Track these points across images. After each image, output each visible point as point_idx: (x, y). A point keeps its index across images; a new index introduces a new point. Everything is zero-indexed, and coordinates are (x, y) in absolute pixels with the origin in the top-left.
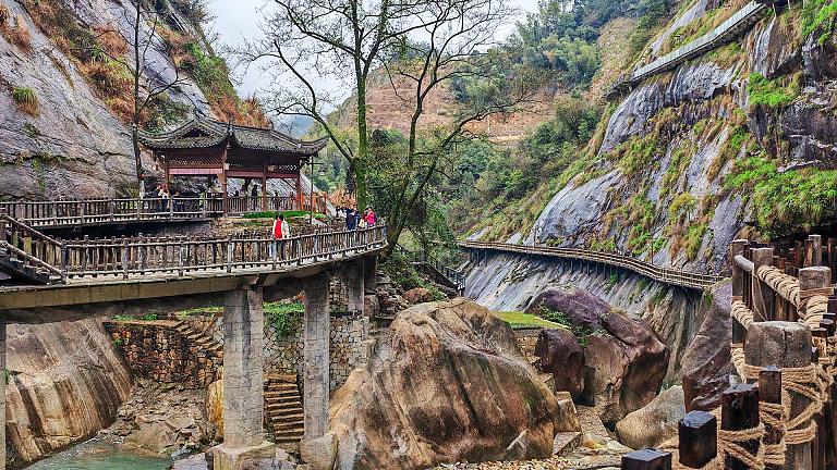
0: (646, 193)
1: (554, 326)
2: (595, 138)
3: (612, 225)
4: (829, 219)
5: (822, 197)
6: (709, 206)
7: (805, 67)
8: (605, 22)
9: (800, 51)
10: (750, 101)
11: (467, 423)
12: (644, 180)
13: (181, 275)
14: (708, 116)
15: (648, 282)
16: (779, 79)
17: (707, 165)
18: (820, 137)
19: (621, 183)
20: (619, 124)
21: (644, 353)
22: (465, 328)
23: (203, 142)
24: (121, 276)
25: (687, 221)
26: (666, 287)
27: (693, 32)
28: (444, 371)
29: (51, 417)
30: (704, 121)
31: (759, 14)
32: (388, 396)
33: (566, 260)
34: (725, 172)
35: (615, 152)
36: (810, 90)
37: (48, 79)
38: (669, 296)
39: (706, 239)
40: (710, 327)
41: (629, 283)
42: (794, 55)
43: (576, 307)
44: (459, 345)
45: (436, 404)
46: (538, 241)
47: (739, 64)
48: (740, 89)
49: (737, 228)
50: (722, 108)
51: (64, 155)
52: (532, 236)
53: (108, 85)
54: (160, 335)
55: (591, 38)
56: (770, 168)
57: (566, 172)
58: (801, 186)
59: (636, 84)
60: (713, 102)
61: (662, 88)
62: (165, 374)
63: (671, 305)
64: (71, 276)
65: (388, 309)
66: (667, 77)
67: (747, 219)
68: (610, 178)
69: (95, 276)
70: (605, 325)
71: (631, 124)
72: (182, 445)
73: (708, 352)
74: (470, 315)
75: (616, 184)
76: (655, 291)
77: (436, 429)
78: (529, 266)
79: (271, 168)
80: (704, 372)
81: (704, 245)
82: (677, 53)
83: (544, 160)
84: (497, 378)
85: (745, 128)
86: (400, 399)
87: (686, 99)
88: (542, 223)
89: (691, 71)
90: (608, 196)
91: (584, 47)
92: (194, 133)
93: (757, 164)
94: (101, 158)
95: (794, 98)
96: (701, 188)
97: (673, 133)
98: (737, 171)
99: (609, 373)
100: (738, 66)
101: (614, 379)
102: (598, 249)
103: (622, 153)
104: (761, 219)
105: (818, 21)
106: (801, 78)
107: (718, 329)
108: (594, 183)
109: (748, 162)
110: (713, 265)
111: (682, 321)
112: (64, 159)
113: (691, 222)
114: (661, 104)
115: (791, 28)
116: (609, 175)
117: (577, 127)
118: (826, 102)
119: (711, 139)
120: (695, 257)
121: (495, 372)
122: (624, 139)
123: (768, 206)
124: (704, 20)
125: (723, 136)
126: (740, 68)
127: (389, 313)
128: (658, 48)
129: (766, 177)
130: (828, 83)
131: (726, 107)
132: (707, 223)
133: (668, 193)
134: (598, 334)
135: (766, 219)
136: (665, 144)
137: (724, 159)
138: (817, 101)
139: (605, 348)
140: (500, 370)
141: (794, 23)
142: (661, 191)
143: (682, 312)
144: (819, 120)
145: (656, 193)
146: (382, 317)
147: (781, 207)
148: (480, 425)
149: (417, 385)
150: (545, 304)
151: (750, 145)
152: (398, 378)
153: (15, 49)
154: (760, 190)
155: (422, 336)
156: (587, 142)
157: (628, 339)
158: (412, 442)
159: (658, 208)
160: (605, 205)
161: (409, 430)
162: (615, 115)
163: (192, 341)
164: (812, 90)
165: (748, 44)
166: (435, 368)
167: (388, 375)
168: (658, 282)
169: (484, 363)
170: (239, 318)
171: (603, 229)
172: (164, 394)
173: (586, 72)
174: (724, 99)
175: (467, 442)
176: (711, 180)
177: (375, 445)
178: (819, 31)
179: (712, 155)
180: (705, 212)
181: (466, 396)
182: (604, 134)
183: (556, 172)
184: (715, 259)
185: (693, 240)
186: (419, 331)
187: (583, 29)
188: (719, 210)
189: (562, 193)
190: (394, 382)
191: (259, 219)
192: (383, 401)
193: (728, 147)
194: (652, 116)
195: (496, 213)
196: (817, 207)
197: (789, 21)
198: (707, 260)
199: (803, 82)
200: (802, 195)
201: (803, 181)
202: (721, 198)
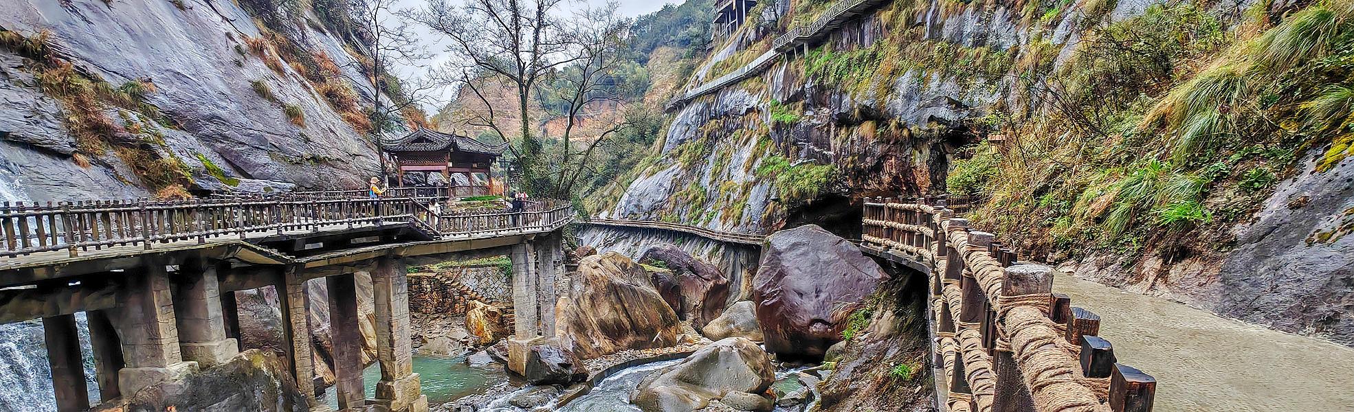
0: (699, 180)
1: (661, 270)
2: (658, 142)
3: (676, 203)
4: (822, 196)
5: (818, 182)
6: (747, 189)
7: (806, 98)
8: (653, 49)
9: (804, 87)
10: (771, 119)
11: (629, 327)
12: (697, 172)
13: (497, 234)
14: (742, 127)
15: (706, 241)
16: (790, 104)
17: (744, 161)
18: (816, 145)
19: (681, 174)
20: (678, 130)
21: (715, 284)
22: (618, 270)
23: (430, 147)
24: (467, 235)
25: (731, 200)
26: (720, 243)
27: (728, 66)
28: (612, 296)
29: (369, 337)
30: (739, 131)
31: (776, 59)
32: (583, 312)
33: (644, 229)
34: (756, 166)
35: (676, 151)
36: (809, 113)
37: (302, 97)
38: (722, 250)
39: (746, 211)
40: (770, 260)
41: (691, 243)
42: (799, 89)
43: (672, 257)
44: (618, 280)
45: (611, 317)
46: (622, 217)
47: (763, 92)
48: (764, 110)
49: (766, 203)
50: (752, 122)
51: (329, 157)
52: (616, 212)
53: (340, 102)
54: (425, 283)
55: (643, 62)
56: (786, 163)
57: (638, 166)
58: (805, 176)
59: (688, 102)
60: (745, 118)
61: (708, 106)
62: (430, 308)
63: (723, 255)
64: (443, 236)
65: (572, 260)
66: (712, 98)
67: (773, 197)
68: (673, 170)
69: (455, 235)
70: (691, 268)
71: (686, 132)
72: (464, 349)
73: (769, 275)
74: (620, 262)
75: (677, 175)
76: (711, 247)
77: (613, 331)
78: (616, 235)
79: (475, 165)
80: (768, 286)
81: (744, 215)
82: (718, 82)
83: (621, 157)
84: (642, 300)
85: (768, 137)
86: (590, 315)
87: (726, 114)
88: (624, 203)
89: (729, 95)
90: (672, 183)
91: (638, 69)
92: (420, 140)
93: (778, 161)
94: (351, 158)
95: (801, 117)
96: (740, 177)
97: (717, 138)
98: (765, 165)
99: (695, 298)
100: (762, 94)
101: (698, 302)
102: (667, 222)
103: (681, 152)
104: (782, 197)
105: (814, 69)
106: (804, 105)
107: (774, 261)
108: (661, 174)
109: (772, 160)
110: (752, 227)
111: (731, 266)
112: (329, 159)
113: (735, 200)
114: (708, 117)
115: (798, 72)
116: (672, 168)
117: (645, 133)
118: (820, 122)
119: (745, 143)
120: (739, 223)
121: (640, 296)
122: (682, 142)
123: (786, 189)
124: (736, 57)
125: (754, 141)
126: (763, 95)
127: (573, 262)
128: (703, 75)
129: (784, 170)
130: (820, 110)
131: (754, 122)
132: (746, 200)
133: (715, 180)
134: (687, 274)
135: (785, 197)
136: (711, 146)
137: (755, 158)
138: (814, 121)
139: (692, 283)
140: (643, 295)
141: (800, 68)
142: (710, 179)
143: (731, 259)
144: (815, 134)
145: (706, 181)
146: (571, 265)
147: (794, 189)
148: (635, 328)
149: (598, 305)
150: (653, 256)
151: (772, 148)
152: (587, 301)
153: (276, 74)
154: (781, 178)
155: (598, 275)
156: (652, 144)
157: (706, 276)
158: (601, 340)
159: (708, 191)
160: (670, 190)
161: (599, 333)
162: (675, 123)
163: (447, 285)
164: (811, 113)
165: (768, 79)
166: (607, 295)
167: (582, 300)
168: (713, 241)
169: (634, 291)
170: (523, 261)
171: (670, 206)
172: (434, 322)
173: (641, 88)
174: (753, 116)
175: (630, 338)
176: (747, 172)
177: (582, 341)
178: (815, 76)
179: (746, 154)
180: (744, 194)
181: (626, 310)
182: (666, 138)
183: (630, 166)
184: (753, 224)
185: (737, 212)
186: (596, 272)
187: (636, 54)
188: (754, 191)
189: (637, 181)
190: (585, 304)
191: (472, 202)
192: (581, 315)
193: (758, 149)
194: (702, 125)
195: (586, 197)
196: (815, 189)
197: (796, 66)
198: (747, 224)
199: (806, 107)
200: (807, 181)
201: (807, 173)
202: (755, 184)
